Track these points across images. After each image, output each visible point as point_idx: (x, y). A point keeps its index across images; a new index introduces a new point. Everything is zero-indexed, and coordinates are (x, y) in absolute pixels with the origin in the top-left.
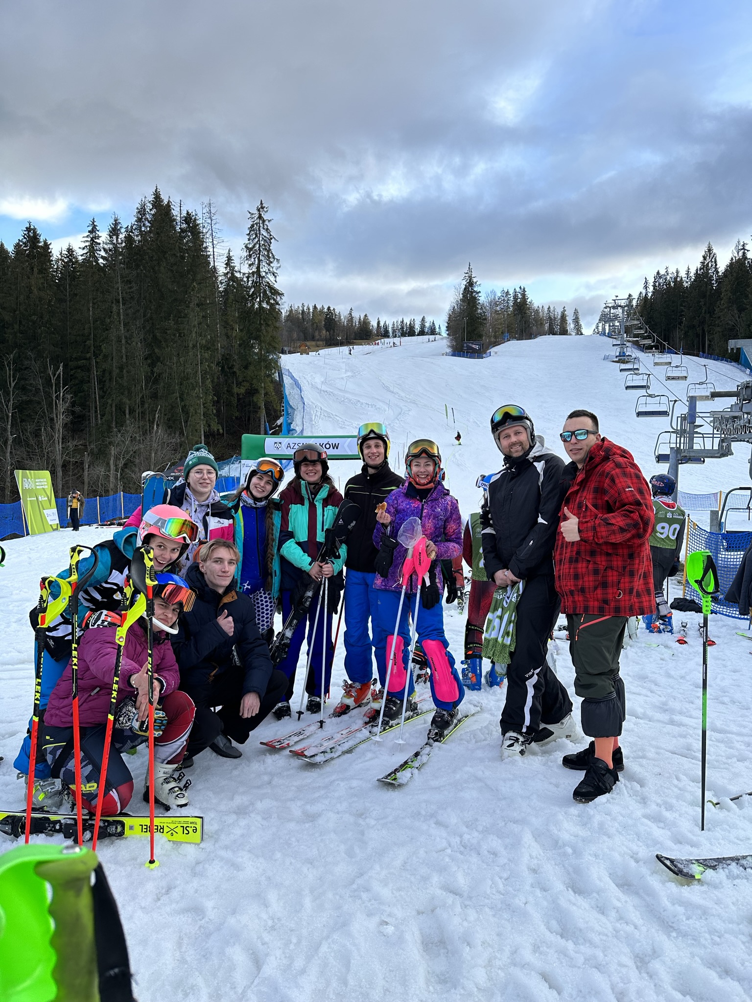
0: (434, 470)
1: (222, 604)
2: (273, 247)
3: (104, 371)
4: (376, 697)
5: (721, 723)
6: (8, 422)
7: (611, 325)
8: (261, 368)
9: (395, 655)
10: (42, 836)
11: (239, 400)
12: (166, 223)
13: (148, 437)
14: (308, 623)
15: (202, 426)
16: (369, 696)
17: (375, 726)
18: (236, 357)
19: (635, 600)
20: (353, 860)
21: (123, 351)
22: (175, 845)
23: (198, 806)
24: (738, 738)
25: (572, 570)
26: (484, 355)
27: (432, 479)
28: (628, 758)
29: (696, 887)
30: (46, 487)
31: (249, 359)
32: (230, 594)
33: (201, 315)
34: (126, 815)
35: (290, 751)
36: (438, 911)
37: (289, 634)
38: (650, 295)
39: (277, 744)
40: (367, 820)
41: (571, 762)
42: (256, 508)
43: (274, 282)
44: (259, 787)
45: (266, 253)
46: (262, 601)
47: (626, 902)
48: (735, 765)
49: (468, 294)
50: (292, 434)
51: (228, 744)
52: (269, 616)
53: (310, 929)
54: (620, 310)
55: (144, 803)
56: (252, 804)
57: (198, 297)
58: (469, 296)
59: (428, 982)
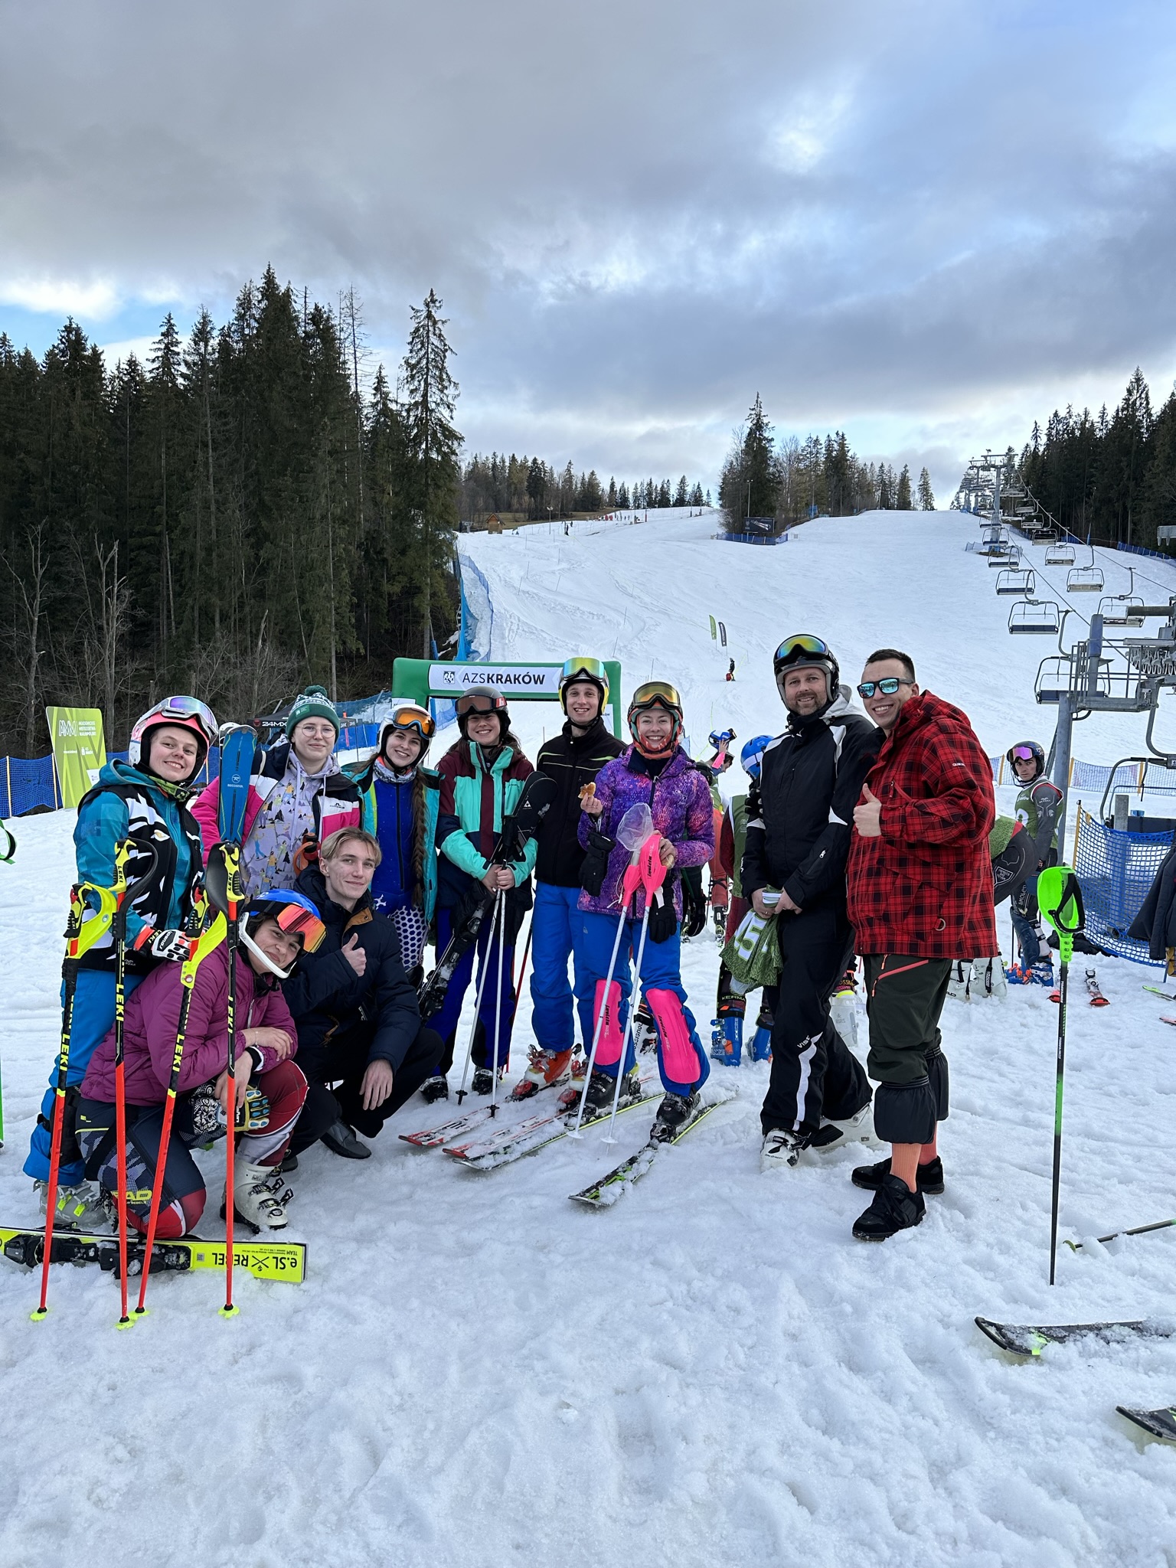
0: (673, 728)
1: (348, 927)
2: (450, 363)
3: (183, 553)
4: (579, 1071)
5: (1101, 1124)
6: (32, 630)
7: (980, 494)
8: (426, 554)
9: (607, 1009)
10: (69, 1266)
11: (391, 603)
12: (283, 323)
13: (249, 659)
14: (476, 958)
15: (333, 643)
16: (568, 1070)
17: (574, 1116)
18: (388, 536)
19: (967, 934)
20: (527, 1313)
21: (213, 523)
22: (264, 1285)
23: (301, 1228)
24: (1124, 1149)
25: (870, 888)
26: (777, 540)
27: (669, 743)
28: (952, 1174)
29: (1031, 1368)
30: (94, 734)
31: (409, 540)
32: (362, 913)
33: (335, 468)
34: (194, 1239)
35: (444, 1150)
36: (645, 1390)
37: (446, 973)
38: (1041, 449)
39: (423, 1139)
40: (551, 1256)
41: (862, 1177)
42: (397, 784)
43: (449, 419)
44: (393, 1203)
45: (437, 373)
46: (404, 925)
47: (925, 1385)
48: (1114, 1190)
49: (754, 442)
50: (473, 659)
51: (350, 1137)
52: (415, 948)
53: (454, 1411)
54: (993, 472)
55: (222, 1222)
56: (382, 1227)
57: (331, 441)
58: (756, 445)
59: (622, 1491)
